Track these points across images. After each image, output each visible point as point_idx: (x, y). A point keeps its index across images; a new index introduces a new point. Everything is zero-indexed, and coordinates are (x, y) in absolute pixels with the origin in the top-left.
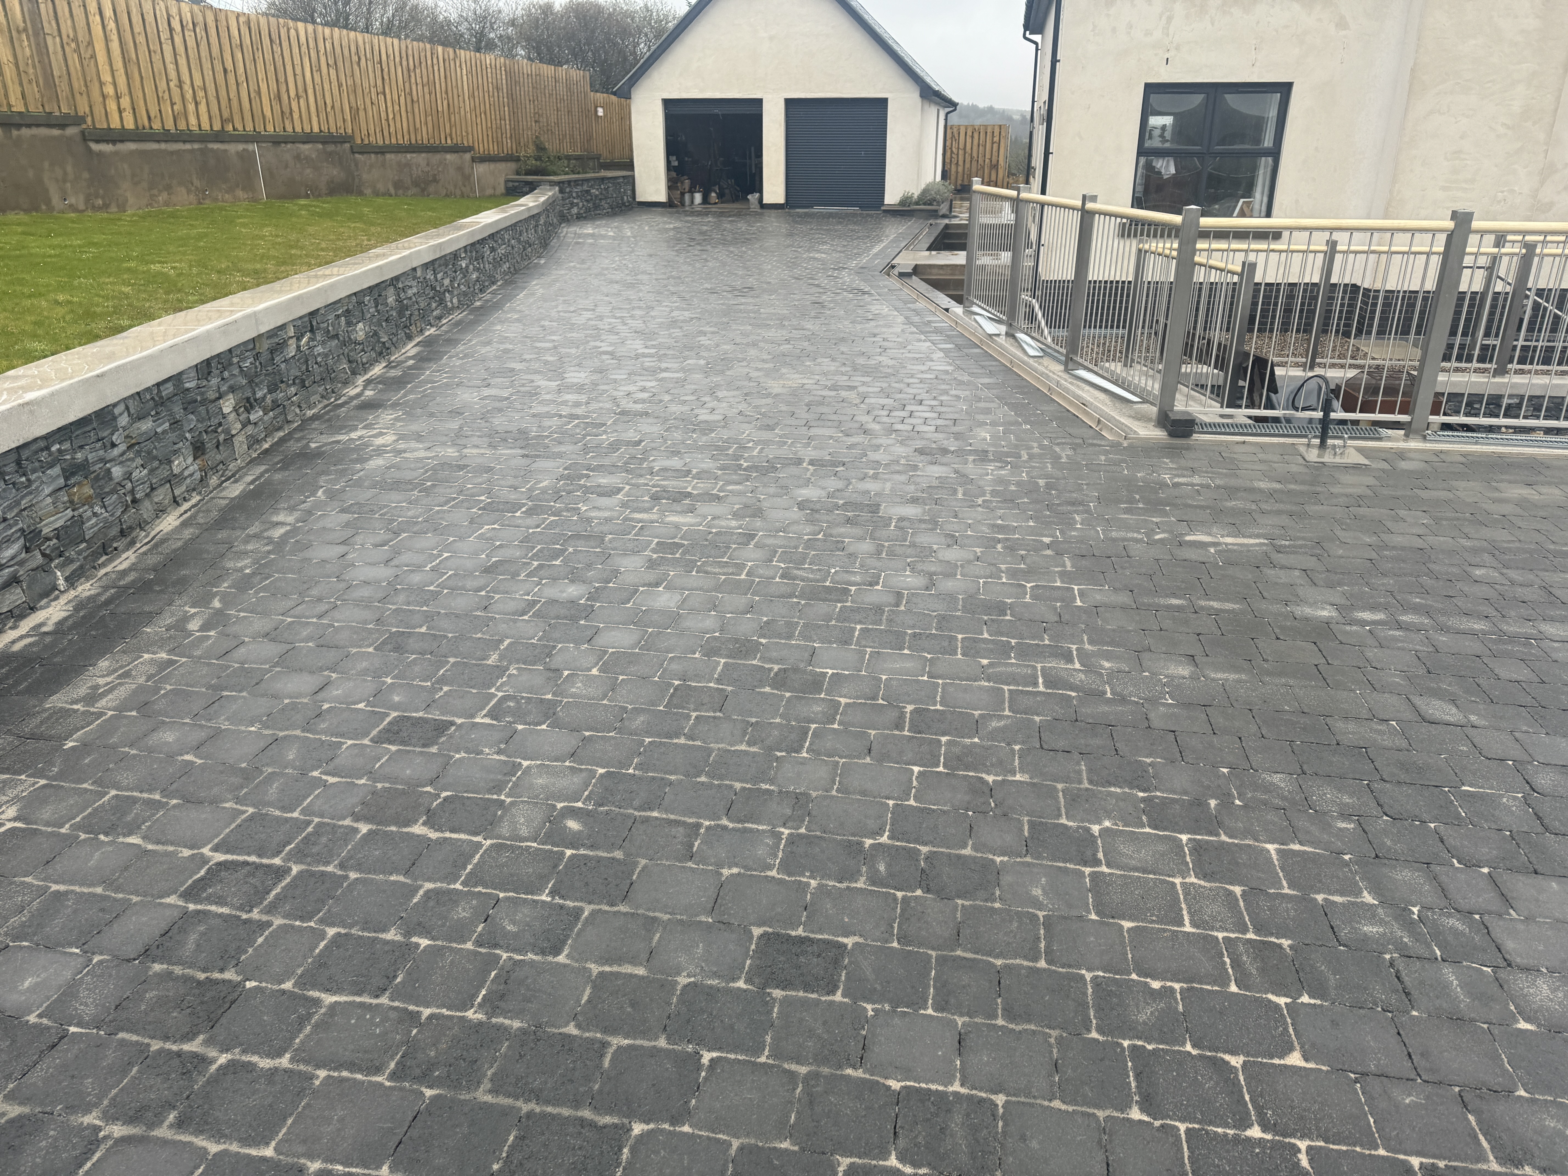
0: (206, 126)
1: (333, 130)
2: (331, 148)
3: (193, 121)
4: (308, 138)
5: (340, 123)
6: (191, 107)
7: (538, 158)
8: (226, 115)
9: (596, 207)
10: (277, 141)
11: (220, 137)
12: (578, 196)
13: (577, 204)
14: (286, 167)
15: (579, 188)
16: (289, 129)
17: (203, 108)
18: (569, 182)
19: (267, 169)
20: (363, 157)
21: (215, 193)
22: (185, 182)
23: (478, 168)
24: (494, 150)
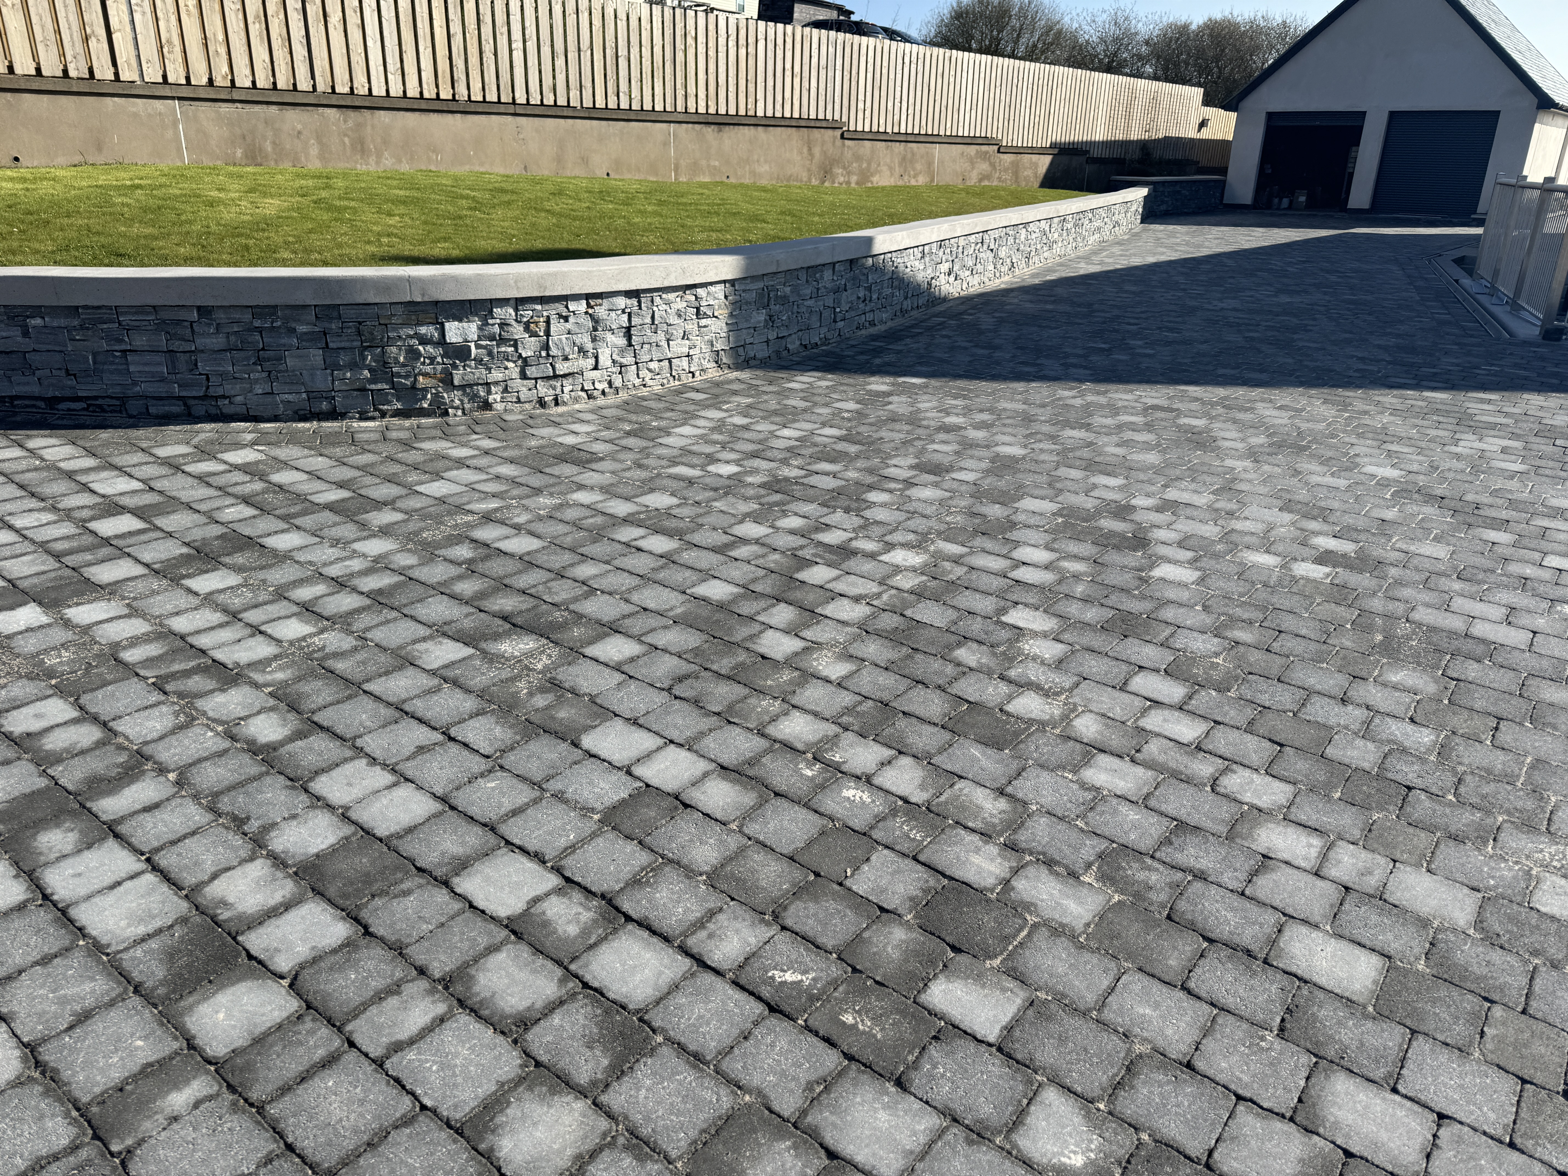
1: (989, 135)
2: (984, 148)
3: (903, 127)
5: (995, 130)
7: (1141, 162)
10: (952, 142)
14: (953, 161)
19: (941, 162)
20: (1005, 156)
21: (906, 178)
22: (891, 169)
23: (1088, 169)
24: (1106, 154)
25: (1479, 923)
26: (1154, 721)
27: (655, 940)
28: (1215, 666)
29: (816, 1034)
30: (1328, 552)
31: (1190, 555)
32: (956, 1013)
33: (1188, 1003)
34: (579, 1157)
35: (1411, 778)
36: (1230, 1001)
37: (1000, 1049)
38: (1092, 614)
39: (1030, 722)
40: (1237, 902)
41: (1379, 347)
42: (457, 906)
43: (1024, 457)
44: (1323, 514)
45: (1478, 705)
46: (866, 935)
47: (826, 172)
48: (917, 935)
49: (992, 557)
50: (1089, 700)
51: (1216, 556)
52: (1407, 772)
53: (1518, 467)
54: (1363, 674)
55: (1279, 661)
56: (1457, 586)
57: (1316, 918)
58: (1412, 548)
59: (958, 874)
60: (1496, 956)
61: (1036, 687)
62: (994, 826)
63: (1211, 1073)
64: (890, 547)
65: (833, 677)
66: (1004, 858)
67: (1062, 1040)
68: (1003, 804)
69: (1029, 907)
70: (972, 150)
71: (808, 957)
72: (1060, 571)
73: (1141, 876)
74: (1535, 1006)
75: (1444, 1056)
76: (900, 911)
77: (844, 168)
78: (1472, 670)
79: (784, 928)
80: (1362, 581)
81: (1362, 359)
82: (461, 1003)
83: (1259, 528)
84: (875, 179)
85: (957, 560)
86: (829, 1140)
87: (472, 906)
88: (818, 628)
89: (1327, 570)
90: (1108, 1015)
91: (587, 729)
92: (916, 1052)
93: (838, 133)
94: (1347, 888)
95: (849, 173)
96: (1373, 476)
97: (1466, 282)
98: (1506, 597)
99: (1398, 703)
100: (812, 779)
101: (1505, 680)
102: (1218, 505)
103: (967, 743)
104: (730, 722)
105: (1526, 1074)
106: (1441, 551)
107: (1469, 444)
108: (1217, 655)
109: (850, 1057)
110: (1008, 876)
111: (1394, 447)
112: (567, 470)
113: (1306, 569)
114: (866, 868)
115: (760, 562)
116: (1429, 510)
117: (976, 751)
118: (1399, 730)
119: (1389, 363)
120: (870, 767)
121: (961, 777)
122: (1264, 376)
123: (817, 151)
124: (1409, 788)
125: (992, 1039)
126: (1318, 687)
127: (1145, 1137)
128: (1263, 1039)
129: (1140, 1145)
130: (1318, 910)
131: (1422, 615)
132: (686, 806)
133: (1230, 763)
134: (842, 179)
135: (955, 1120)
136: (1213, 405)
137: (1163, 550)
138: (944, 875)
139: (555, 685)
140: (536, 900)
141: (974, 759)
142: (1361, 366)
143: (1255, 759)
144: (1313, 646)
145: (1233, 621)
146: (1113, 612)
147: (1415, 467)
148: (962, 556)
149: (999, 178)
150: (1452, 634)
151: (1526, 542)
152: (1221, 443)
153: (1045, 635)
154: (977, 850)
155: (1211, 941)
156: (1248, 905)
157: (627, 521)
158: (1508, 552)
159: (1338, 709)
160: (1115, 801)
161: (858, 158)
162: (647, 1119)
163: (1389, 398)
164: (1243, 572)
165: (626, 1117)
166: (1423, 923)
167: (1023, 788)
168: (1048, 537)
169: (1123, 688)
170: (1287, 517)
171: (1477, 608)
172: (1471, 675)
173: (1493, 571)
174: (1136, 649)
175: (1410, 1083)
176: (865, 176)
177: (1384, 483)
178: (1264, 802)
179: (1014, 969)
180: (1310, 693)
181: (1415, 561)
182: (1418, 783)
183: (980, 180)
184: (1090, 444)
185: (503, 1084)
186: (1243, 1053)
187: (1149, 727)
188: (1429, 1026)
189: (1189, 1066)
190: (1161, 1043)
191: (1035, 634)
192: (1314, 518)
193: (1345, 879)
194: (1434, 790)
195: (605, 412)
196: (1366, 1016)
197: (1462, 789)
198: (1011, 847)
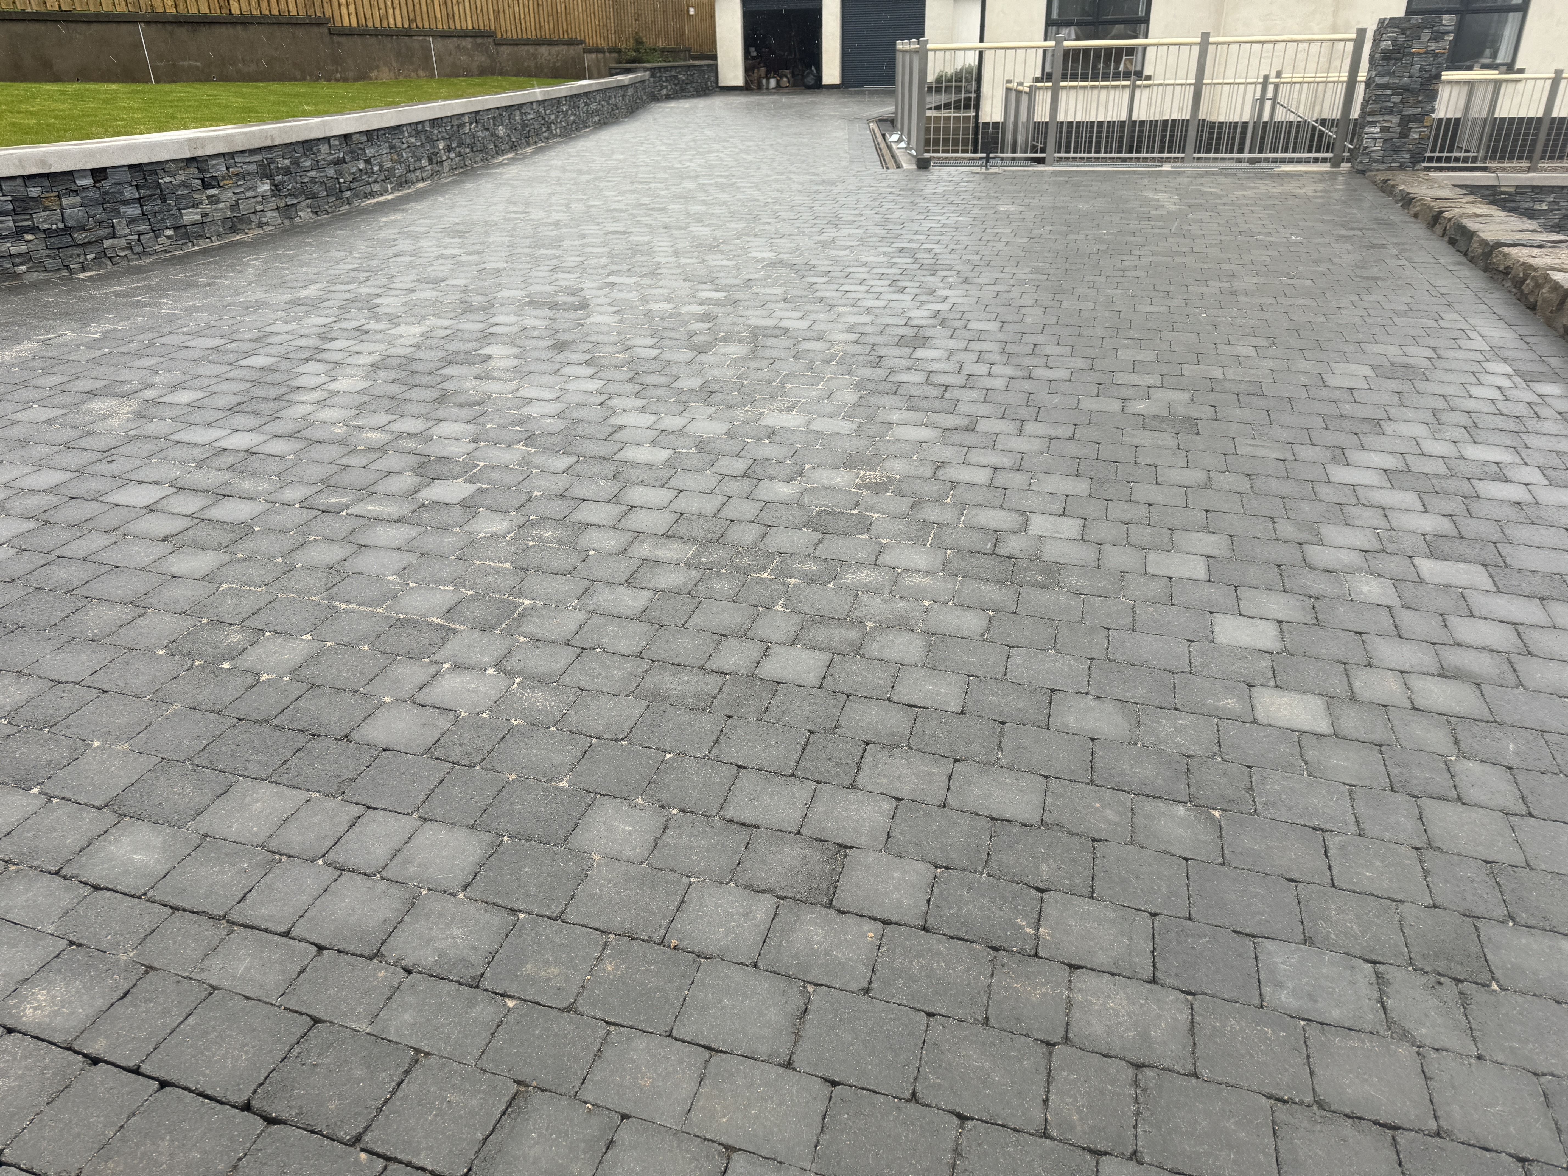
0: (399, 25)
1: (482, 28)
2: (479, 40)
3: (391, 21)
4: (464, 34)
5: (487, 22)
6: (390, 11)
7: (637, 51)
8: (412, 16)
9: (683, 90)
10: (445, 35)
11: (407, 33)
12: (667, 81)
13: (666, 87)
14: (450, 54)
15: (668, 74)
16: (452, 27)
17: (397, 12)
18: (660, 68)
19: (438, 55)
20: (502, 48)
21: (405, 72)
22: (388, 64)
23: (587, 58)
70: (467, 42)
77: (338, 64)
84: (374, 75)
93: (324, 30)
95: (344, 70)
134: (338, 76)
149: (500, 70)
176: (362, 72)
183: (482, 73)
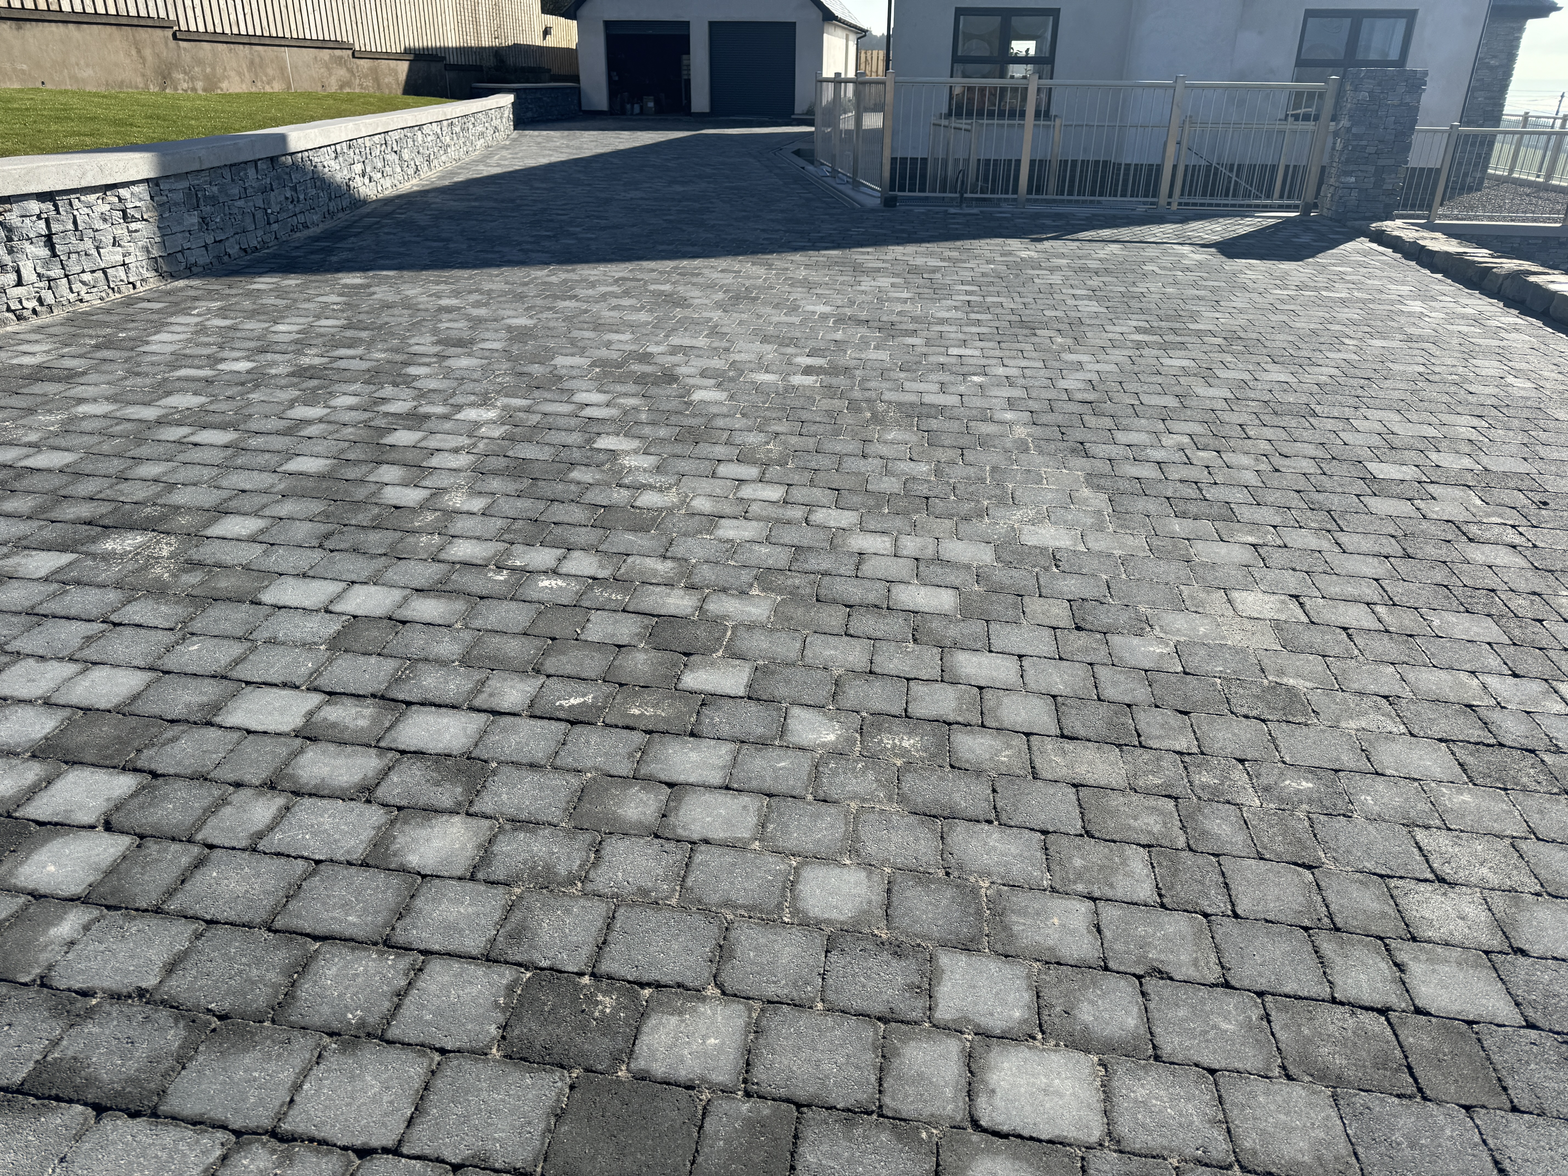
2: (337, 53)
7: (499, 69)
12: (532, 103)
14: (308, 66)
15: (533, 96)
19: (295, 67)
20: (362, 62)
21: (259, 84)
22: (240, 74)
23: (449, 75)
24: (462, 61)
25: (998, 559)
26: (747, 492)
27: (444, 710)
28: (770, 451)
29: (617, 726)
30: (808, 367)
31: (712, 382)
32: (710, 688)
33: (853, 641)
34: (480, 846)
35: (926, 492)
36: (879, 634)
37: (749, 698)
38: (662, 432)
39: (660, 510)
40: (855, 582)
41: (772, 220)
42: (236, 735)
43: (535, 326)
44: (793, 342)
45: (946, 443)
46: (616, 663)
47: (165, 77)
48: (653, 653)
49: (558, 404)
50: (695, 488)
51: (732, 380)
52: (923, 489)
53: (905, 295)
54: (870, 438)
55: (812, 440)
56: (903, 375)
57: (907, 579)
58: (863, 356)
59: (663, 612)
60: (1014, 572)
61: (651, 487)
62: (672, 578)
63: (886, 672)
64: (459, 408)
65: (475, 510)
66: (691, 595)
67: (788, 682)
68: (669, 564)
69: (725, 617)
70: (325, 54)
71: (582, 687)
72: (620, 406)
73: (789, 582)
74: (1044, 591)
75: (1008, 628)
76: (633, 643)
77: (185, 73)
78: (934, 424)
79: (548, 676)
80: (841, 381)
81: (763, 230)
82: (296, 793)
83: (752, 357)
84: (224, 85)
85: (528, 410)
86: (663, 777)
87: (249, 732)
88: (435, 477)
89: (815, 378)
90: (809, 661)
91: (259, 590)
92: (695, 715)
93: (169, 33)
94: (917, 559)
95: (192, 79)
96: (814, 313)
97: (810, 168)
98: (933, 377)
99: (898, 451)
100: (505, 581)
101: (955, 426)
102: (715, 345)
103: (620, 533)
104: (400, 559)
105: (1055, 624)
106: (883, 355)
107: (868, 284)
108: (768, 443)
109: (650, 732)
110: (699, 604)
111: (819, 291)
112: (51, 388)
113: (798, 380)
114: (590, 625)
115: (336, 436)
116: (863, 331)
117: (630, 537)
118: (905, 467)
119: (786, 232)
120: (552, 564)
121: (628, 555)
122: (696, 249)
123: (148, 52)
124: (927, 498)
125: (741, 694)
126: (844, 451)
127: (864, 714)
128: (907, 647)
129: (863, 719)
130: (905, 574)
131: (888, 396)
132: (404, 623)
133: (811, 506)
134: (185, 86)
135: (743, 742)
136: (669, 273)
137: (691, 381)
138: (653, 616)
139: (195, 565)
140: (311, 714)
141: (631, 541)
142: (767, 236)
143: (825, 501)
144: (828, 427)
145: (767, 420)
146: (678, 429)
147: (840, 303)
148: (530, 407)
149: (361, 85)
150: (912, 405)
151: (932, 342)
152: (691, 301)
153: (636, 452)
154: (669, 595)
155: (850, 606)
156: (862, 581)
157: (160, 422)
158: (925, 350)
159: (862, 462)
160: (748, 545)
161: (200, 62)
162: (519, 809)
163: (798, 257)
164: (758, 388)
165: (502, 814)
166: (968, 567)
167: (678, 550)
168: (596, 384)
169: (714, 475)
170: (768, 347)
171: (922, 387)
172: (935, 427)
173: (920, 363)
174: (709, 450)
175: (997, 645)
176: (211, 84)
177: (824, 317)
178: (844, 524)
179: (734, 654)
180: (841, 456)
181: (869, 363)
182: (930, 494)
183: (341, 87)
184: (586, 311)
185: (379, 828)
186: (899, 658)
187: (745, 497)
188: (994, 615)
189: (871, 672)
190: (849, 666)
191: (627, 453)
192: (788, 346)
193: (914, 554)
194: (942, 496)
195: (52, 330)
196: (959, 621)
197: (957, 492)
198: (691, 587)
